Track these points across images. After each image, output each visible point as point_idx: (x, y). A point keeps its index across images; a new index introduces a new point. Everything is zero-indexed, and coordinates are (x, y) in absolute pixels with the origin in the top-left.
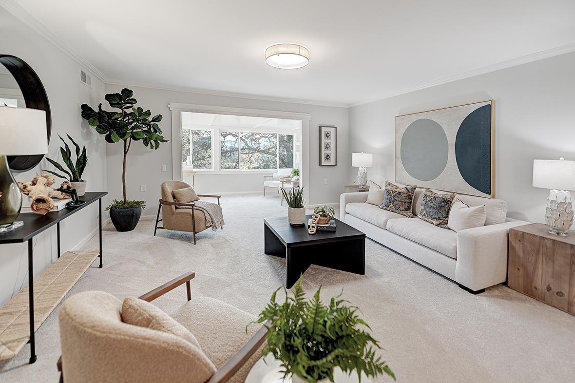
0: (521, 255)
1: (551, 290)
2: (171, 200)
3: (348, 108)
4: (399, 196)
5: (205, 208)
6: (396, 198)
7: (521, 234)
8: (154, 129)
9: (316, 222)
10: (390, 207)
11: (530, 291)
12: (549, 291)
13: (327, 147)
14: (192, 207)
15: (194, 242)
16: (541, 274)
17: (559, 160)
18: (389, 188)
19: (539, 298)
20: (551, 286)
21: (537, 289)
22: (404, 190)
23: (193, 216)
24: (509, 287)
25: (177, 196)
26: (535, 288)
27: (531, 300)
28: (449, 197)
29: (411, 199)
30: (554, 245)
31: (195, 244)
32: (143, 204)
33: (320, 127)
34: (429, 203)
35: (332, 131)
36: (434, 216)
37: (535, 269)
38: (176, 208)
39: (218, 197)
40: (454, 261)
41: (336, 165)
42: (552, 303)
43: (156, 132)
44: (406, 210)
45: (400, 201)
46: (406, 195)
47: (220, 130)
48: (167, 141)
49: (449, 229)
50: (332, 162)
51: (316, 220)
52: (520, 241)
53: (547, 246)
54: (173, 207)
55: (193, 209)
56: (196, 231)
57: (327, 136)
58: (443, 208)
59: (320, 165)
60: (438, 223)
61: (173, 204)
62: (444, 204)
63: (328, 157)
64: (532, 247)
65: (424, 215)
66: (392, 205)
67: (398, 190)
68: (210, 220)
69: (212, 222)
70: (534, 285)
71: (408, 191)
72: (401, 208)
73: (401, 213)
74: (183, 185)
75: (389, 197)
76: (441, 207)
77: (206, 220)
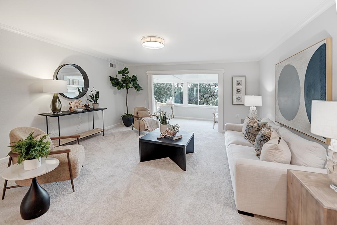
3: (258, 61)
6: (250, 131)
22: (257, 125)
28: (267, 134)
30: (307, 195)
33: (232, 78)
35: (243, 79)
36: (256, 147)
37: (298, 217)
45: (252, 133)
50: (242, 102)
53: (303, 196)
55: (139, 120)
56: (140, 130)
57: (239, 83)
60: (257, 153)
62: (263, 139)
63: (239, 99)
64: (297, 192)
69: (147, 127)
72: (252, 138)
73: (252, 143)
76: (261, 141)
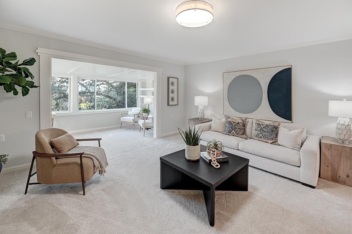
0: (330, 158)
1: (349, 177)
2: (50, 151)
3: (185, 66)
4: (238, 125)
5: (92, 154)
6: (236, 127)
7: (330, 146)
8: (25, 73)
9: (215, 156)
10: (232, 133)
11: (335, 179)
12: (348, 178)
13: (172, 92)
15: (82, 192)
16: (343, 168)
17: (343, 100)
18: (229, 120)
19: (341, 183)
20: (349, 175)
21: (340, 177)
23: (81, 165)
24: (321, 178)
25: (58, 146)
26: (339, 177)
27: (337, 184)
28: (278, 125)
29: (245, 127)
30: (351, 150)
31: (84, 194)
32: (5, 158)
33: (168, 78)
34: (264, 129)
36: (269, 138)
37: (338, 166)
38: (57, 159)
39: (99, 140)
40: (298, 168)
41: (178, 105)
42: (350, 184)
43: (27, 76)
44: (243, 134)
45: (239, 128)
46: (242, 124)
47: (78, 77)
48: (37, 87)
49: (279, 145)
50: (175, 102)
51: (214, 154)
52: (329, 149)
53: (346, 151)
55: (81, 157)
56: (85, 180)
57: (172, 84)
58: (274, 132)
59: (168, 105)
60: (272, 142)
61: (53, 155)
62: (274, 129)
63: (172, 99)
64: (337, 152)
65: (261, 137)
66: (233, 131)
67: (237, 121)
68: (99, 166)
70: (338, 175)
71: (243, 121)
72: (240, 133)
73: (240, 136)
75: (231, 126)
76: (273, 131)
77: (94, 166)
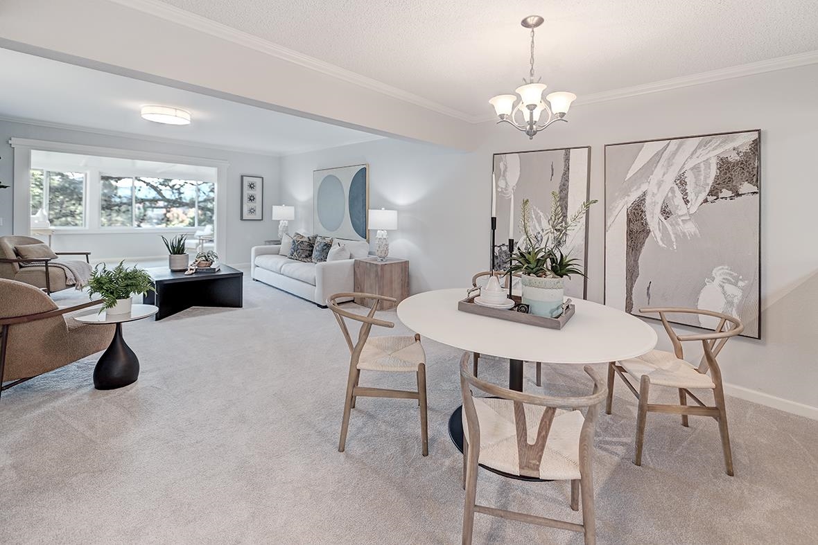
0: (359, 277)
2: (13, 257)
3: (279, 157)
4: (302, 245)
5: (66, 264)
6: (299, 247)
7: (359, 263)
13: (250, 200)
14: (46, 263)
16: (366, 289)
17: (381, 210)
18: (296, 238)
22: (307, 240)
23: (47, 274)
25: (23, 253)
28: (329, 241)
29: (313, 247)
33: (242, 177)
34: (320, 249)
35: (258, 182)
37: (364, 286)
38: (21, 267)
39: (87, 254)
40: (315, 287)
41: (261, 220)
44: (307, 257)
45: (302, 249)
46: (307, 244)
47: (100, 173)
48: (5, 187)
50: (258, 216)
52: (358, 267)
53: (368, 268)
54: (16, 265)
55: (47, 266)
56: (51, 290)
57: (252, 186)
59: (241, 220)
61: (15, 261)
62: (325, 247)
63: (252, 211)
65: (314, 258)
66: (295, 254)
67: (302, 239)
68: (73, 278)
69: (75, 279)
71: (310, 240)
73: (303, 260)
74: (31, 241)
75: (294, 246)
77: (66, 278)
